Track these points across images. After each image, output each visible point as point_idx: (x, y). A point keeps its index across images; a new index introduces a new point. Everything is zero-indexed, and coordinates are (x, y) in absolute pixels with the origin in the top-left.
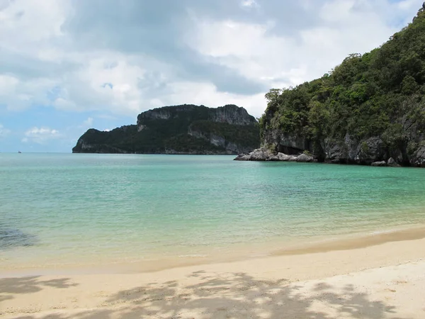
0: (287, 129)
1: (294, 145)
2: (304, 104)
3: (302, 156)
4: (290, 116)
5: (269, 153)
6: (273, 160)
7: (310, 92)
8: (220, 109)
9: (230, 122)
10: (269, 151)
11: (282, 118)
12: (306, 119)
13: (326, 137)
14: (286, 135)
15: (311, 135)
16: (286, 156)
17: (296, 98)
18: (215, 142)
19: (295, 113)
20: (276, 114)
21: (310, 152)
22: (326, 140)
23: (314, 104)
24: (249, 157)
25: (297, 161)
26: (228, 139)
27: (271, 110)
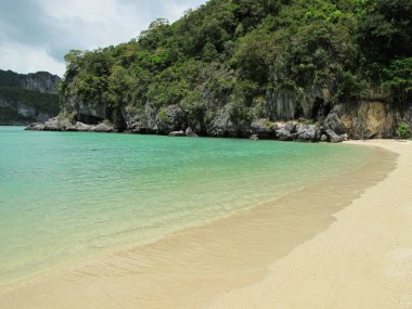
0: (86, 96)
1: (94, 113)
2: (106, 68)
3: (102, 125)
4: (90, 81)
5: (66, 122)
6: (70, 130)
7: (115, 56)
8: (32, 76)
9: (42, 91)
10: (67, 120)
11: (82, 83)
12: (106, 85)
13: (126, 104)
14: (85, 102)
15: (113, 103)
16: (85, 126)
17: (98, 61)
18: (23, 111)
19: (95, 78)
20: (75, 78)
21: (111, 120)
22: (128, 108)
23: (116, 69)
24: (42, 126)
25: (95, 131)
26: (39, 109)
27: (71, 74)
